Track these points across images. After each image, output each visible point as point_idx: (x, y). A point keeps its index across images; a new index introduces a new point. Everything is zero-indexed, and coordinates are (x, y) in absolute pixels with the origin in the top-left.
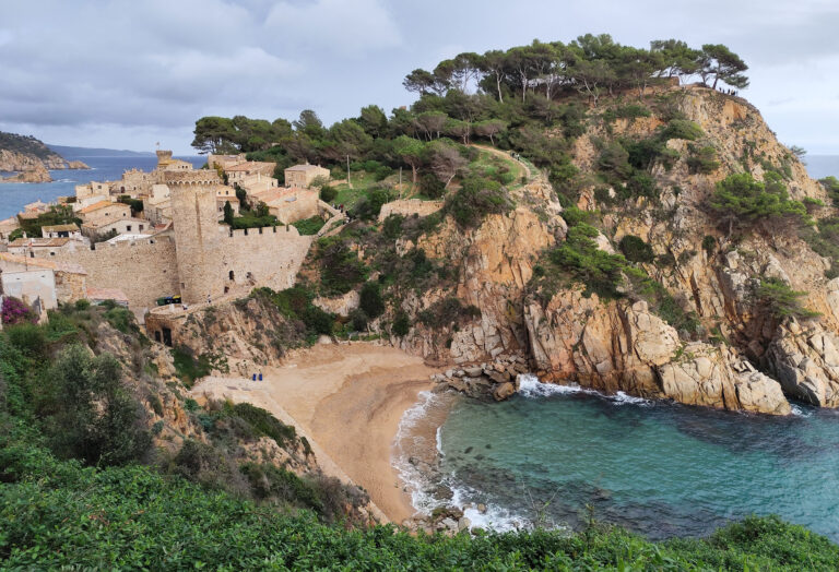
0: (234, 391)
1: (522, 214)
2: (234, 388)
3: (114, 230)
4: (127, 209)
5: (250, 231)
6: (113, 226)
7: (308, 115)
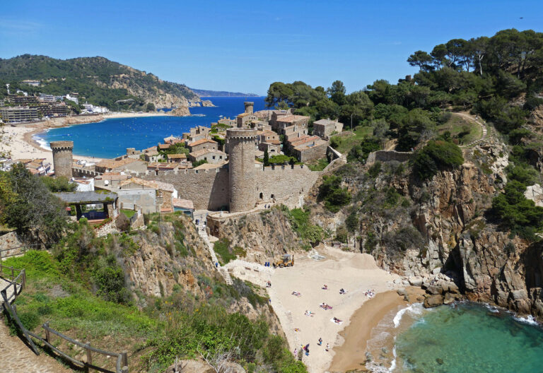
0: (248, 271)
1: (468, 169)
2: (249, 269)
3: (205, 159)
4: (216, 145)
5: (276, 167)
6: (205, 156)
7: (338, 85)
